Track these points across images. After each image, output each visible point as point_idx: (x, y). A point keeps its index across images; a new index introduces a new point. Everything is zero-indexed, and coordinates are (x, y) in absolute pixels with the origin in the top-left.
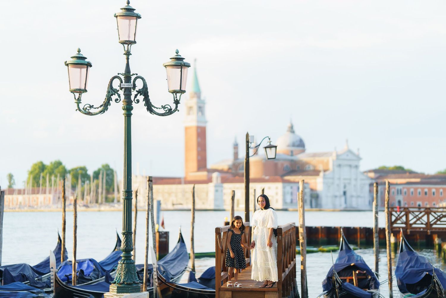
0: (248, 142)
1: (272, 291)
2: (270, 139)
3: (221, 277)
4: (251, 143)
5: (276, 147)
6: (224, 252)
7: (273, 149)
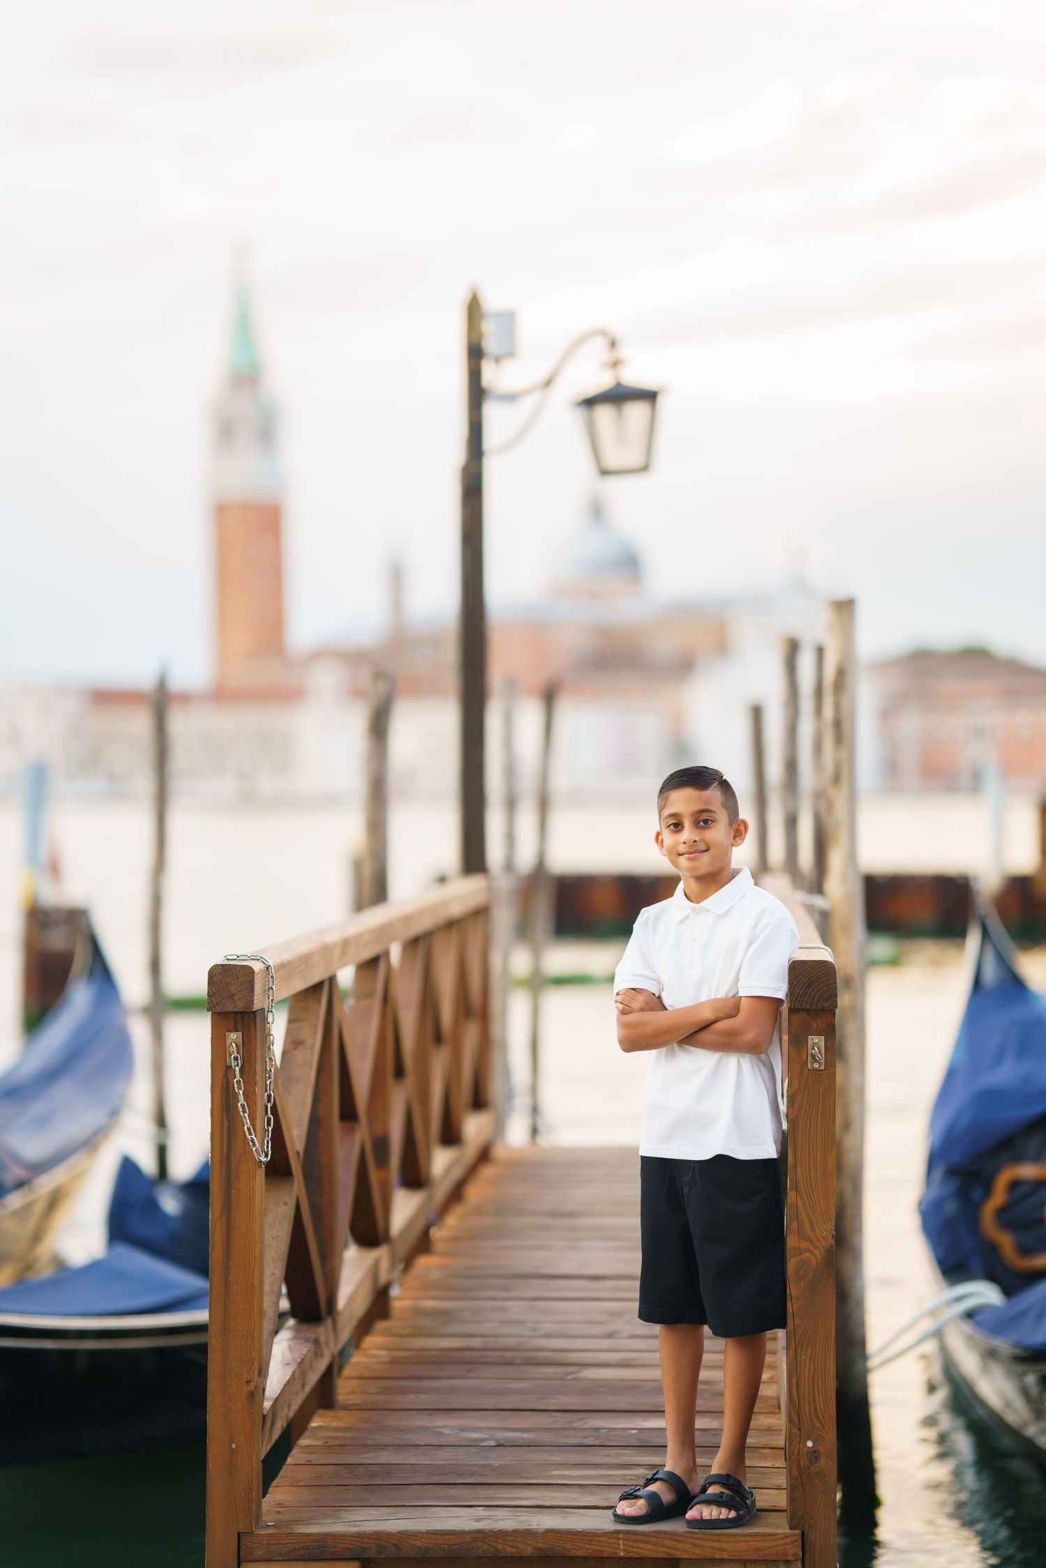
0: (475, 353)
1: (746, 1561)
2: (613, 344)
3: (265, 1420)
4: (497, 360)
5: (650, 396)
6: (296, 1166)
7: (636, 412)
